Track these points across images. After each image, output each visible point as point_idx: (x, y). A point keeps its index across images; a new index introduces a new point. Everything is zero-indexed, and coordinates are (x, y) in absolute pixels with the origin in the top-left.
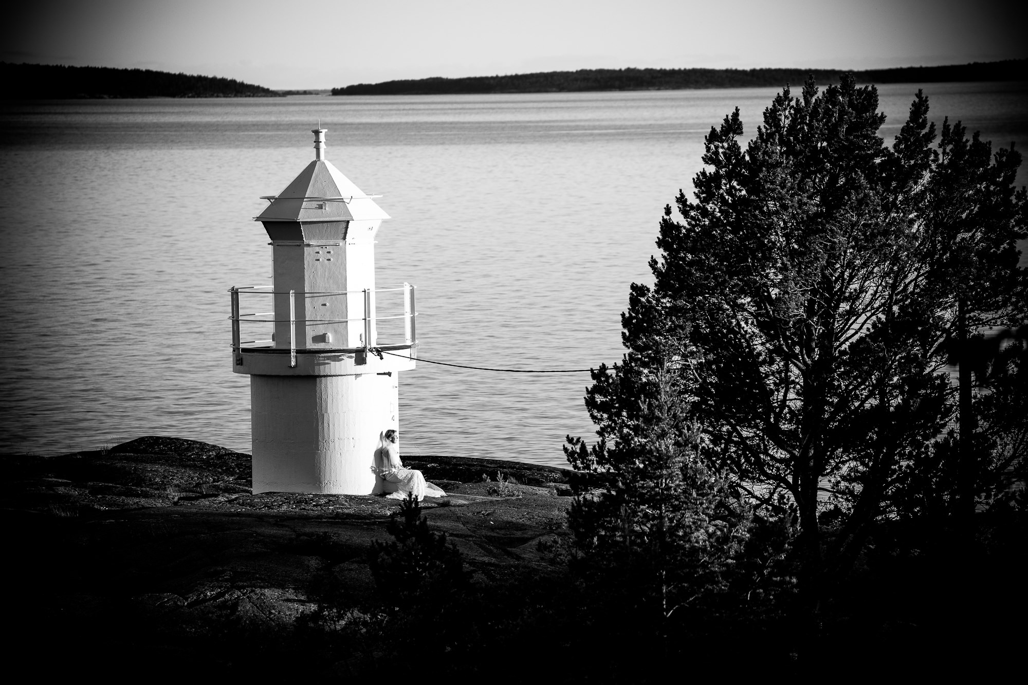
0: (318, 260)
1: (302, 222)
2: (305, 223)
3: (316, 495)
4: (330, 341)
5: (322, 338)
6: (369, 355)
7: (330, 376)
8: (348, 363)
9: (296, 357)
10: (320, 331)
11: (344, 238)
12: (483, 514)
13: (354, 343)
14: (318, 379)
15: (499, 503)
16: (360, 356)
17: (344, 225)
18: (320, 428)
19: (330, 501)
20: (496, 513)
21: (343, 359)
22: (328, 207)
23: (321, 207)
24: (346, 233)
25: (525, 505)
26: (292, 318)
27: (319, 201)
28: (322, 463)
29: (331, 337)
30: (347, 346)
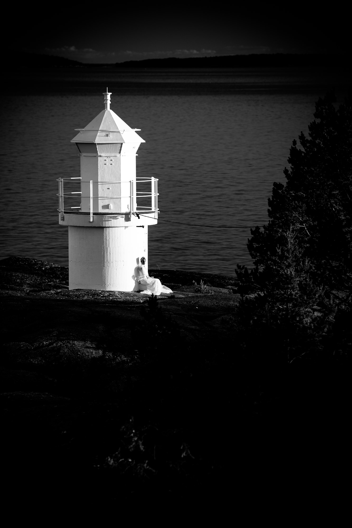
0: (106, 164)
1: (97, 144)
2: (99, 144)
3: (103, 291)
4: (112, 208)
5: (107, 207)
6: (132, 216)
7: (111, 227)
8: (121, 220)
9: (93, 216)
10: (106, 202)
11: (120, 153)
12: (192, 303)
13: (125, 210)
14: (105, 229)
15: (201, 297)
16: (127, 217)
17: (120, 145)
18: (105, 255)
19: (110, 294)
20: (199, 302)
21: (118, 218)
22: (111, 135)
23: (107, 135)
24: (121, 150)
25: (215, 298)
26: (91, 195)
27: (107, 132)
28: (106, 274)
29: (112, 206)
30: (121, 211)
